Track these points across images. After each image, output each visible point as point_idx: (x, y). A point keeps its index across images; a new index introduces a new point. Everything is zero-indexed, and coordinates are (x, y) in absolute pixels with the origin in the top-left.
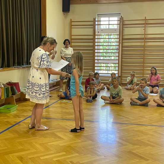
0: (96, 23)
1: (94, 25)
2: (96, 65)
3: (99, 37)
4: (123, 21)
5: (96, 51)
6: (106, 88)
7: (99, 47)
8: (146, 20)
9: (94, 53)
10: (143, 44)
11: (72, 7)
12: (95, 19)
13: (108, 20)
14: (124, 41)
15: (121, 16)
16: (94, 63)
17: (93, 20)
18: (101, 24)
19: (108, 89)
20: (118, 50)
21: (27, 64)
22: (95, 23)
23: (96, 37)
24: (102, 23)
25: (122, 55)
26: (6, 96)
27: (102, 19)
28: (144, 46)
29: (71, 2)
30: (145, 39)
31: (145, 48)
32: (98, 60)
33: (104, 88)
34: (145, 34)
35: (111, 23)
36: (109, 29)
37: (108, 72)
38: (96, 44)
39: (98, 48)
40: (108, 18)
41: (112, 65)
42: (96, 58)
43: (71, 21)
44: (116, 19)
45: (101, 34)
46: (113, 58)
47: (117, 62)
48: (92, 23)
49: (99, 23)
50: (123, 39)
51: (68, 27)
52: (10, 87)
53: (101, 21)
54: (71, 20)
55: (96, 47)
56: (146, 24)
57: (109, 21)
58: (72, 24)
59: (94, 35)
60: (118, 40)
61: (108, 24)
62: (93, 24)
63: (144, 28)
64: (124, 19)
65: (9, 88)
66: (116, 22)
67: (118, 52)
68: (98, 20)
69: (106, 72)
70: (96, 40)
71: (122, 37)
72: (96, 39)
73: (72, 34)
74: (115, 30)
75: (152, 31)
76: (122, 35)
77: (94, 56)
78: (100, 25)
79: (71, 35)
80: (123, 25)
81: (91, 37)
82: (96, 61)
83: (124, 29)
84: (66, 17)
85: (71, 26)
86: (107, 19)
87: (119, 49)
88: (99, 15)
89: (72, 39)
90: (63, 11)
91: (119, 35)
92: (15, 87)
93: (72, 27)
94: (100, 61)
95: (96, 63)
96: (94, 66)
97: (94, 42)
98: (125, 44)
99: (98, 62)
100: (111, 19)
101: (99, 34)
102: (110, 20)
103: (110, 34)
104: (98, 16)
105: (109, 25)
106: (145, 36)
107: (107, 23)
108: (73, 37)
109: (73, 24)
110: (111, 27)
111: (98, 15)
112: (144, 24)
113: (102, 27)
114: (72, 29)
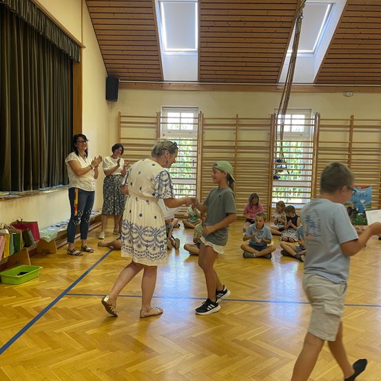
0: (161, 120)
4: (203, 119)
6: (182, 225)
8: (237, 118)
10: (233, 155)
11: (122, 93)
12: (158, 117)
13: (179, 116)
14: (205, 150)
15: (201, 112)
17: (156, 115)
18: (168, 122)
19: (187, 227)
20: (195, 164)
21: (48, 186)
22: (159, 120)
24: (169, 120)
25: (201, 172)
26: (13, 252)
27: (170, 114)
28: (235, 159)
29: (119, 85)
30: (236, 149)
31: (238, 162)
33: (179, 225)
34: (237, 141)
35: (183, 120)
36: (180, 131)
40: (179, 114)
41: (188, 187)
43: (120, 116)
44: (192, 115)
46: (187, 176)
47: (195, 182)
48: (153, 120)
49: (165, 120)
50: (203, 147)
51: (113, 124)
52: (21, 231)
53: (167, 118)
54: (120, 113)
56: (239, 125)
57: (181, 118)
58: (122, 121)
60: (196, 148)
62: (156, 122)
63: (235, 131)
64: (205, 117)
65: (19, 234)
66: (192, 121)
67: (195, 166)
68: (164, 116)
71: (202, 143)
73: (122, 137)
74: (190, 132)
75: (246, 136)
76: (202, 141)
79: (119, 138)
80: (204, 125)
83: (204, 131)
84: (111, 108)
85: (120, 122)
86: (177, 114)
87: (197, 163)
90: (106, 99)
91: (197, 140)
92: (30, 233)
93: (122, 125)
98: (206, 155)
100: (184, 115)
102: (182, 116)
103: (182, 139)
104: (163, 109)
105: (180, 124)
106: (236, 144)
107: (178, 121)
108: (122, 141)
109: (123, 119)
110: (183, 127)
111: (163, 107)
112: (235, 125)
113: (169, 127)
114: (122, 128)
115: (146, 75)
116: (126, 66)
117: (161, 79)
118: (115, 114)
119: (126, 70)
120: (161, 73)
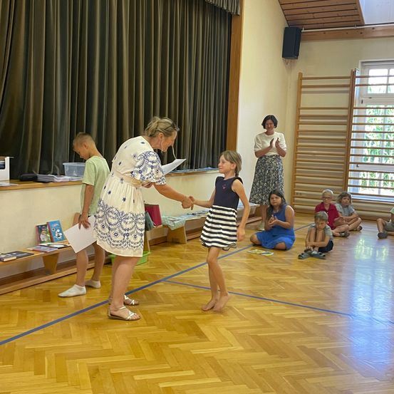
0: (357, 81)
1: (352, 86)
2: (351, 174)
3: (362, 112)
5: (353, 144)
7: (361, 136)
9: (348, 147)
11: (304, 47)
12: (353, 73)
13: (386, 74)
16: (347, 170)
17: (349, 75)
18: (370, 83)
22: (353, 81)
23: (355, 112)
24: (371, 81)
27: (372, 72)
29: (302, 37)
32: (357, 163)
33: (361, 228)
35: (392, 80)
36: (387, 95)
37: (379, 192)
38: (354, 128)
39: (359, 136)
40: (386, 70)
42: (352, 159)
43: (301, 78)
45: (368, 106)
48: (347, 82)
49: (364, 81)
51: (292, 89)
53: (368, 77)
54: (300, 74)
55: (354, 136)
57: (389, 76)
58: (303, 84)
59: (351, 107)
61: (385, 83)
62: (349, 84)
68: (363, 75)
69: (375, 192)
70: (355, 120)
72: (355, 116)
73: (301, 106)
77: (348, 155)
78: (368, 85)
79: (298, 108)
81: (345, 113)
82: (352, 167)
84: (290, 69)
85: (300, 88)
86: (384, 72)
88: (365, 64)
89: (299, 117)
90: (283, 57)
93: (303, 90)
94: (361, 167)
95: (351, 171)
96: (346, 178)
97: (350, 124)
99: (356, 168)
101: (363, 106)
102: (390, 74)
103: (388, 106)
104: (362, 66)
105: (388, 85)
107: (384, 81)
108: (302, 112)
109: (305, 83)
111: (363, 62)
113: (374, 90)
114: (302, 95)
115: (339, 19)
116: (310, 10)
117: (359, 22)
118: (295, 76)
119: (311, 16)
120: (359, 15)
